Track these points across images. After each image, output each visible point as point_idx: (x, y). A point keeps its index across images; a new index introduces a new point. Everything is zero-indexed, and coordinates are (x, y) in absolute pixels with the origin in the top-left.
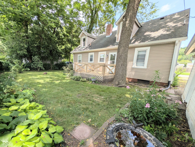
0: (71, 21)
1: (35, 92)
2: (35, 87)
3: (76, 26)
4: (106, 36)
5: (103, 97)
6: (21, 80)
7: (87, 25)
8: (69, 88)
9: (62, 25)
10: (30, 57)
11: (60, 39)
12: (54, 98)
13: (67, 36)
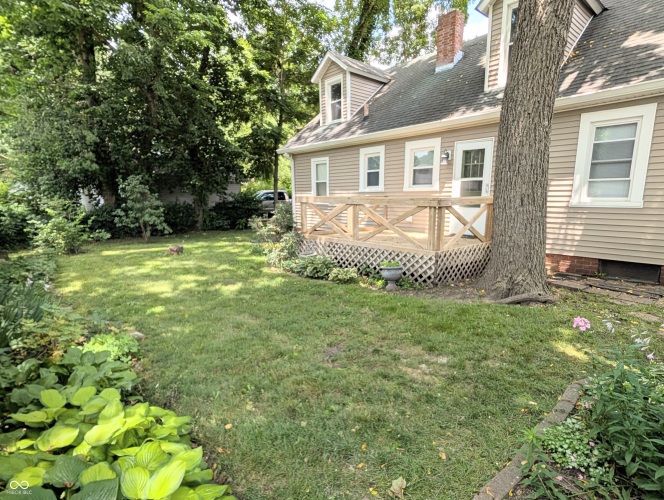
0: (273, 13)
1: (139, 340)
2: (135, 318)
3: (298, 31)
4: (434, 66)
5: (444, 360)
6: (76, 286)
7: (346, 21)
8: (284, 318)
9: (235, 35)
10: (107, 183)
11: (229, 97)
12: (225, 368)
13: (262, 79)
